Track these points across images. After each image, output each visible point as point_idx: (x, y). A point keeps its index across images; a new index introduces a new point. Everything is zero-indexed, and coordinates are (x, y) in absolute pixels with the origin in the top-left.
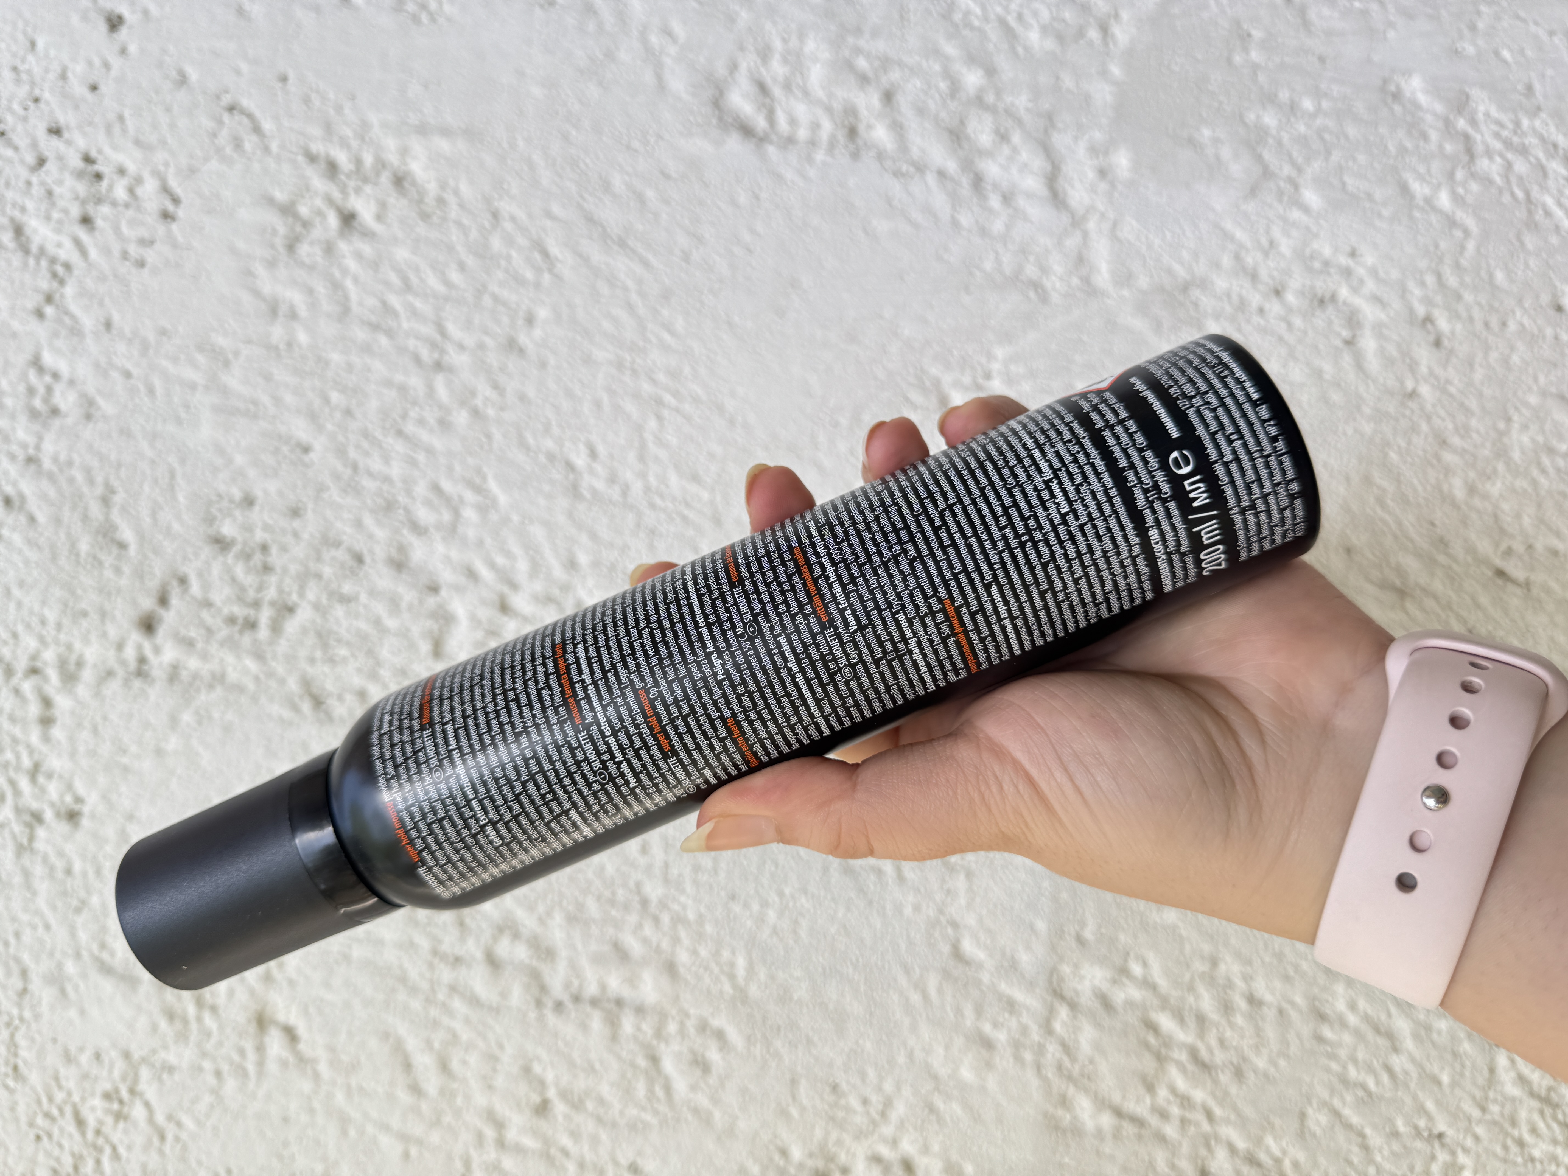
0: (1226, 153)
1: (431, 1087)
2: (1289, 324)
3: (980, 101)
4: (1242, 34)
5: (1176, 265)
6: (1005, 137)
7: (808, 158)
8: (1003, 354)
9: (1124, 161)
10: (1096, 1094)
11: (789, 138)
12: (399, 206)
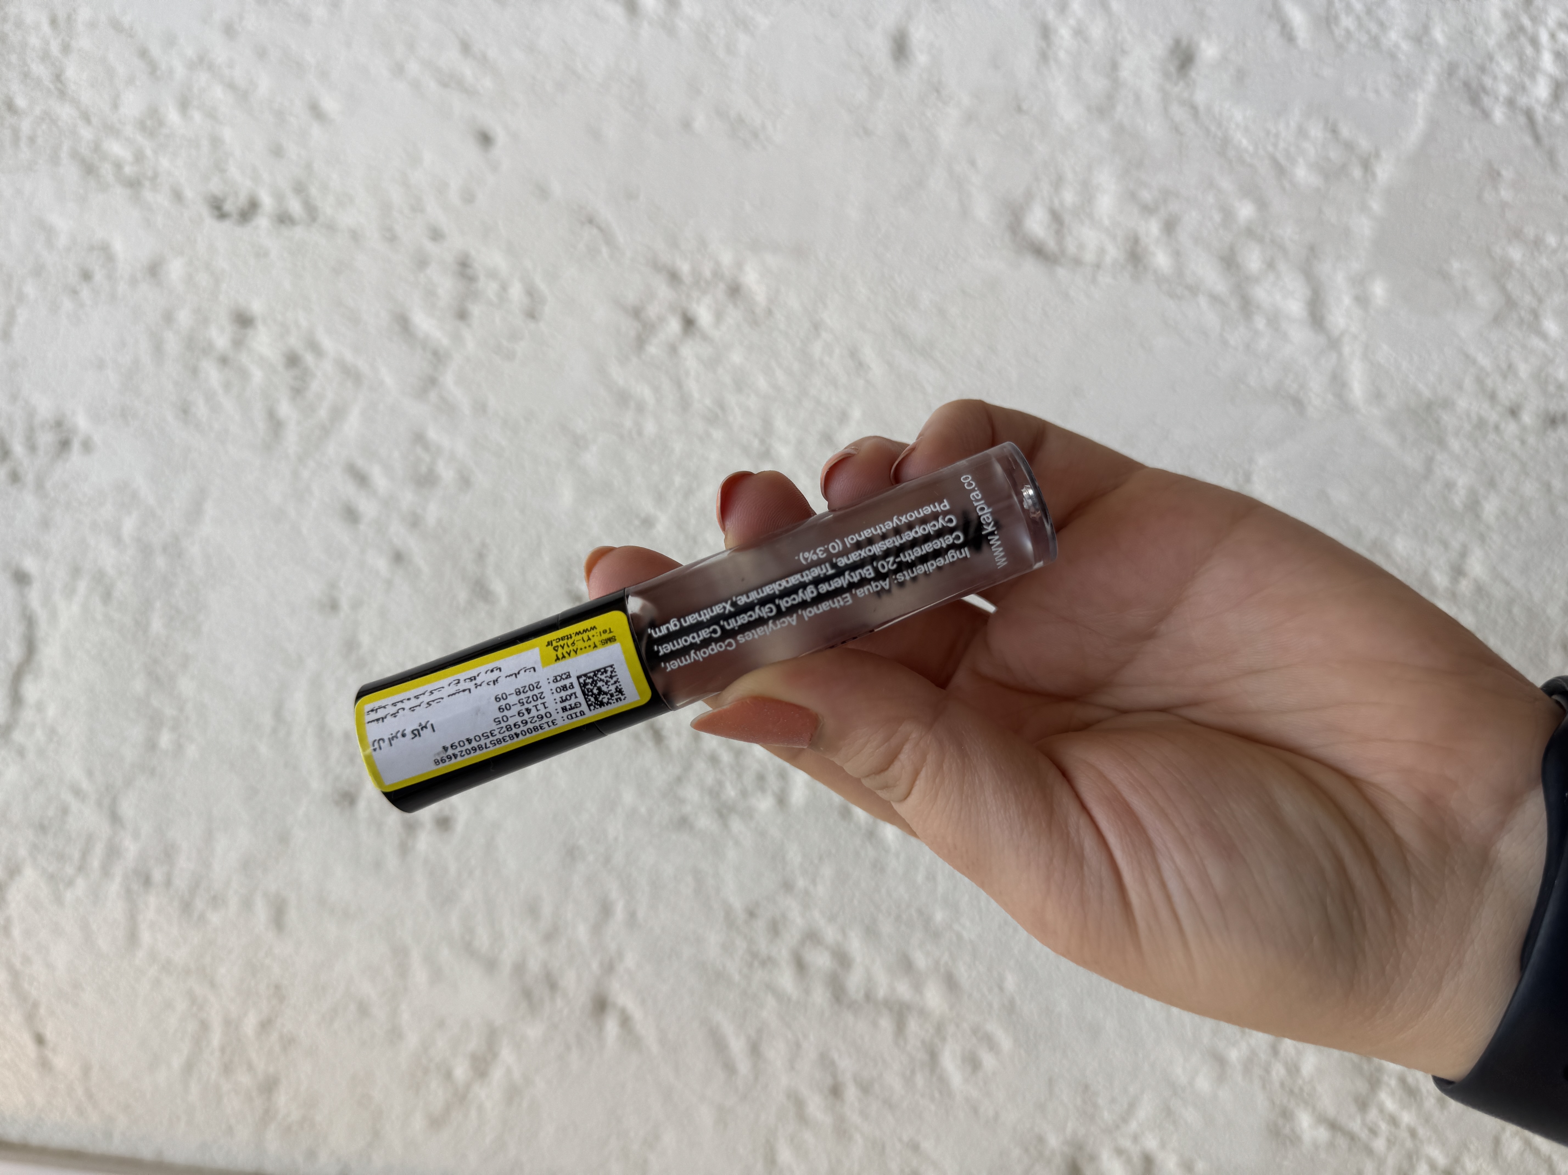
0: (1473, 282)
1: (744, 1066)
2: (1523, 442)
3: (1250, 232)
4: (1493, 175)
5: (1421, 386)
6: (1271, 265)
7: (1094, 280)
8: (1263, 460)
9: (1379, 290)
10: (1314, 1109)
11: (1077, 262)
12: (734, 315)
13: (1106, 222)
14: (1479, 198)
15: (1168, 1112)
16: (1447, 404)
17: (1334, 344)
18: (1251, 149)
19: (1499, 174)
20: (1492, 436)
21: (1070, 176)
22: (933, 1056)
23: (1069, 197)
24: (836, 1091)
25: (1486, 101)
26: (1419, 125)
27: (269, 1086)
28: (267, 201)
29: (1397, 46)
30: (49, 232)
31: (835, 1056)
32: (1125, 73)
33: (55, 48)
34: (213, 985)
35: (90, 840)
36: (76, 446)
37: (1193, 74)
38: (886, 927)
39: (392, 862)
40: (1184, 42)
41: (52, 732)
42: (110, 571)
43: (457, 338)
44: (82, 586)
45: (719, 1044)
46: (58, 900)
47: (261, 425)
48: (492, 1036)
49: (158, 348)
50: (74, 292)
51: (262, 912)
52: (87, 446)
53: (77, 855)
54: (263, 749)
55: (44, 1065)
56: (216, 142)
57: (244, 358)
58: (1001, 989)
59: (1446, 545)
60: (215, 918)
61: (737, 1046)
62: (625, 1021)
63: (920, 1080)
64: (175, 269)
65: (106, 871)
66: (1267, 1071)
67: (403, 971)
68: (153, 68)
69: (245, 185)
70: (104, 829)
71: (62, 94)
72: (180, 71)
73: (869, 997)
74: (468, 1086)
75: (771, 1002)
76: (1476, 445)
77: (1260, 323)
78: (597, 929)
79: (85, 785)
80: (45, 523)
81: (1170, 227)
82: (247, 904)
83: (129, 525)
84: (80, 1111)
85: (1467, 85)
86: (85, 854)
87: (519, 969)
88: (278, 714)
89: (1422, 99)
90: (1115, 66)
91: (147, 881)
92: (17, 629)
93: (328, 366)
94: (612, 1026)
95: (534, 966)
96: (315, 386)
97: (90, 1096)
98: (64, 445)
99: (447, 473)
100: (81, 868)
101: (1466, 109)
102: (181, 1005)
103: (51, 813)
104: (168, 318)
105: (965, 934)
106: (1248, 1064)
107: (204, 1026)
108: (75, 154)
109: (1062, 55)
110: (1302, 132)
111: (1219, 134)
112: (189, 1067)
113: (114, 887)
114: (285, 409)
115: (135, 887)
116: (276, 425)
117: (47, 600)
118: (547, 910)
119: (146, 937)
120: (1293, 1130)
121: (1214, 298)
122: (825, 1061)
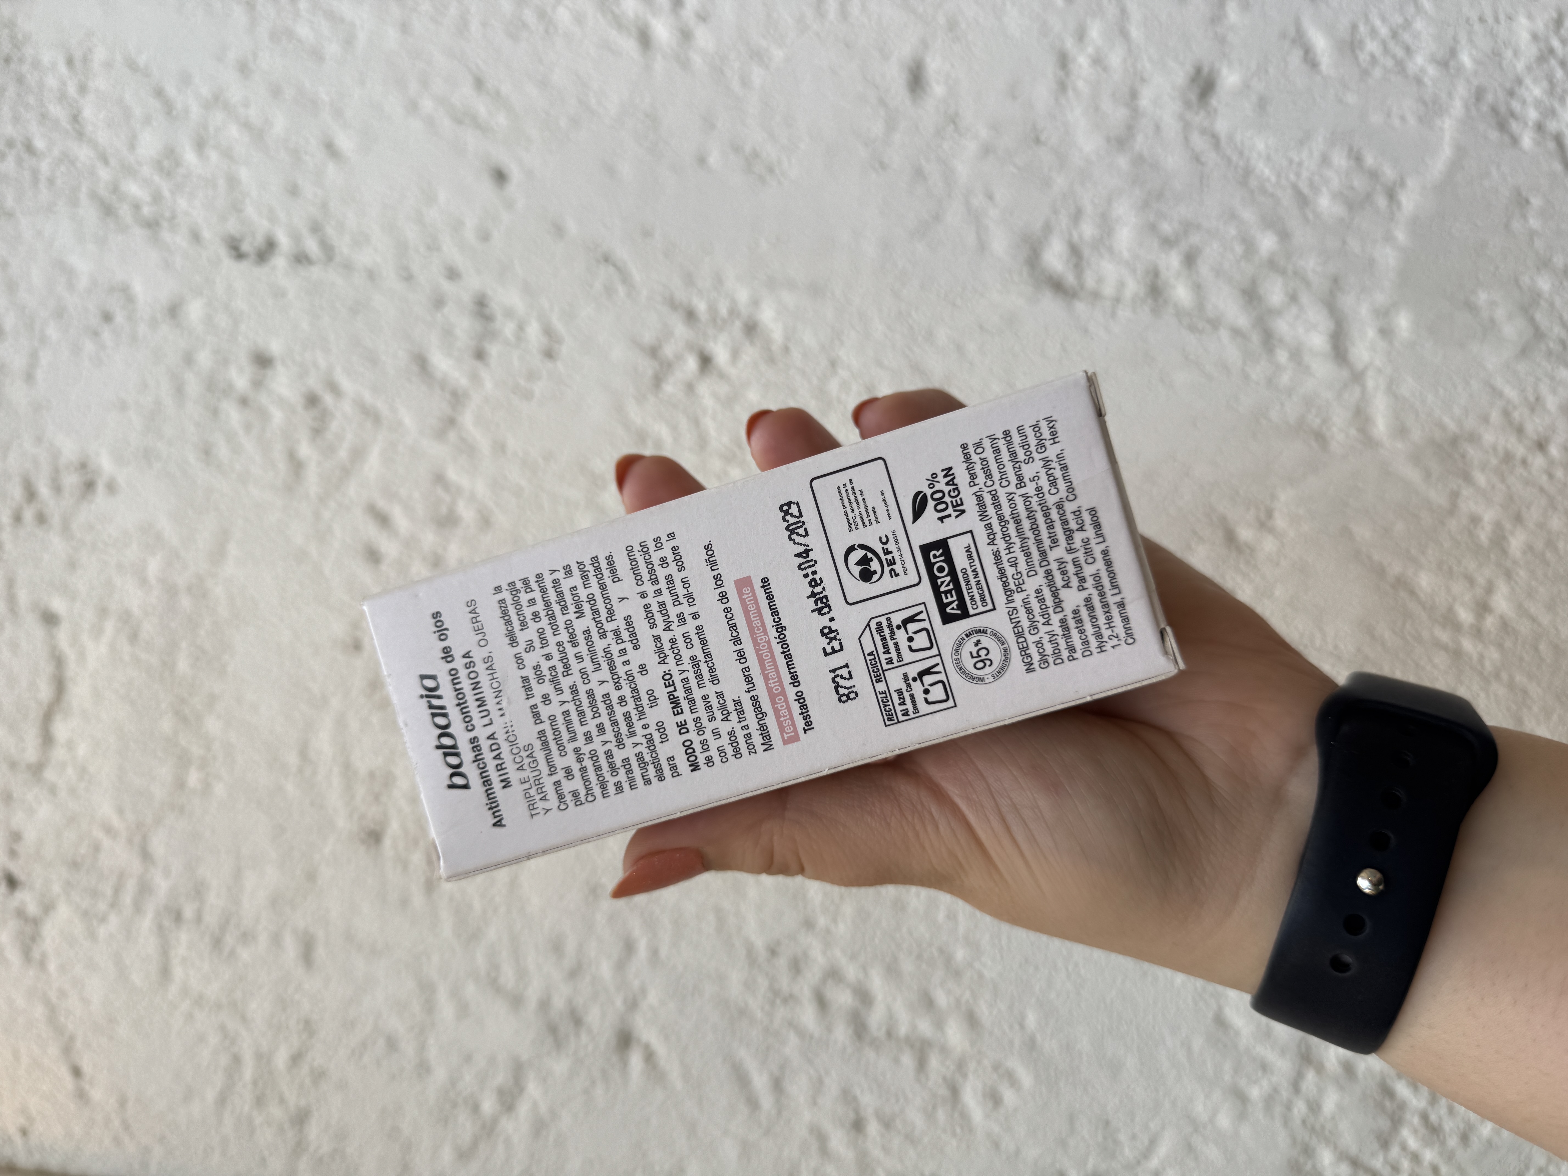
0: (1500, 313)
1: (767, 1102)
2: (1551, 476)
3: (1272, 264)
4: (1521, 202)
5: (1447, 420)
6: (1293, 298)
7: (1113, 314)
8: (1285, 496)
9: (1403, 322)
10: (1335, 1147)
11: (1096, 296)
12: (750, 353)
13: (1126, 255)
14: (1507, 226)
15: (1190, 1148)
16: (1473, 438)
17: (1358, 377)
18: (1273, 179)
19: (1527, 202)
20: (1520, 470)
21: (1089, 209)
22: (955, 1092)
23: (1088, 230)
24: (858, 1126)
25: (1514, 126)
26: (1446, 152)
27: (301, 1119)
28: (284, 241)
29: (1423, 70)
30: (69, 273)
31: (857, 1092)
32: (1145, 102)
33: (72, 90)
34: (244, 1019)
35: (122, 876)
36: (100, 488)
37: (1214, 102)
38: (907, 966)
39: (418, 900)
40: (1206, 70)
41: (83, 771)
42: (136, 611)
43: (475, 378)
44: (110, 626)
45: (742, 1079)
46: (92, 936)
47: (282, 466)
48: (518, 1070)
49: (179, 390)
50: (96, 334)
51: (291, 948)
52: (112, 488)
53: (109, 892)
54: (290, 787)
55: (81, 1096)
56: (232, 181)
57: (264, 399)
58: (1022, 1026)
59: (1470, 580)
60: (245, 954)
61: (760, 1082)
62: (649, 1057)
63: (941, 1115)
64: (195, 310)
65: (138, 908)
66: (1289, 1107)
67: (430, 1007)
68: (169, 108)
69: (262, 226)
70: (135, 866)
71: (80, 135)
72: (195, 110)
73: (889, 1034)
74: (495, 1120)
75: (793, 1040)
76: (1503, 480)
77: (1282, 356)
78: (621, 966)
79: (116, 822)
80: (72, 565)
81: (1190, 259)
82: (276, 940)
83: (154, 566)
84: (117, 1141)
85: (1494, 110)
86: (118, 890)
87: (544, 1005)
88: (304, 753)
89: (1448, 126)
90: (1134, 95)
91: (178, 917)
92: (47, 669)
93: (347, 406)
94: (636, 1060)
95: (559, 1003)
96: (334, 426)
97: (126, 1127)
98: (89, 486)
99: (467, 513)
100: (114, 905)
101: (1494, 135)
102: (214, 1039)
103: (83, 851)
104: (189, 359)
105: (987, 974)
106: (1269, 1101)
107: (237, 1060)
108: (94, 196)
109: (1080, 84)
110: (1325, 160)
111: (1241, 163)
112: (222, 1100)
113: (147, 923)
114: (305, 450)
115: (167, 923)
116: (297, 465)
117: (75, 639)
118: (570, 946)
119: (178, 972)
120: (1314, 1166)
121: (1236, 332)
122: (847, 1096)
